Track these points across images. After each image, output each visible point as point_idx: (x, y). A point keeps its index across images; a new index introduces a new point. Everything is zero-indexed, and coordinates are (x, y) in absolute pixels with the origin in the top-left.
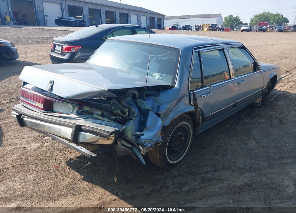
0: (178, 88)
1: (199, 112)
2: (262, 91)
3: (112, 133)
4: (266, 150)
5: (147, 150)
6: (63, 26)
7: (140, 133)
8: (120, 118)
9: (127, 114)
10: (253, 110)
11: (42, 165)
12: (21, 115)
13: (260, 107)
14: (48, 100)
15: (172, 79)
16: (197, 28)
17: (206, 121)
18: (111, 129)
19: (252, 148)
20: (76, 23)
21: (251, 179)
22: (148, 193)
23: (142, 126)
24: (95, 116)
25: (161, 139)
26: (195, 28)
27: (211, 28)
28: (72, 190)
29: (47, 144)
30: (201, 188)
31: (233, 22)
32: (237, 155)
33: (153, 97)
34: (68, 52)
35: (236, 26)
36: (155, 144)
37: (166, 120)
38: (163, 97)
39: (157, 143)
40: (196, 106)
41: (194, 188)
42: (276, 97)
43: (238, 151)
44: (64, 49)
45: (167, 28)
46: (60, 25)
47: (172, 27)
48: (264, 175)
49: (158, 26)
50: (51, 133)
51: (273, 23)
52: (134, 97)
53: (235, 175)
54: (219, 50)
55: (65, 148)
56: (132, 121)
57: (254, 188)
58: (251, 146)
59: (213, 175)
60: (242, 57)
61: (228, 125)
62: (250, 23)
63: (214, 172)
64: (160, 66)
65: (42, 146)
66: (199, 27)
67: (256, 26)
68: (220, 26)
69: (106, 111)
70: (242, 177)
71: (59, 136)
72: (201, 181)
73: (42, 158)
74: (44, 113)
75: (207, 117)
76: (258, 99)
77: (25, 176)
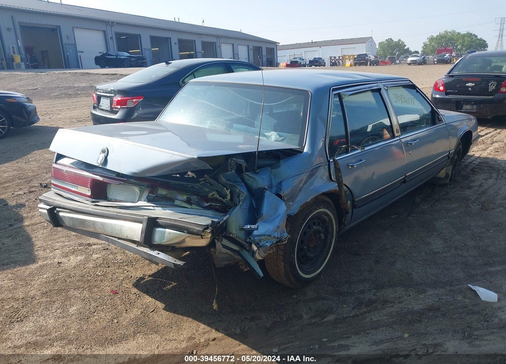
0: (310, 152)
1: (345, 192)
2: (449, 157)
3: (207, 227)
4: (460, 253)
5: (265, 252)
6: (109, 68)
7: (253, 226)
8: (218, 205)
9: (229, 197)
10: (435, 190)
11: (91, 289)
12: (54, 208)
13: (446, 184)
14: (99, 181)
15: (299, 139)
16: (333, 61)
17: (359, 207)
18: (205, 221)
19: (437, 250)
20: (130, 61)
21: (437, 299)
22: (268, 326)
23: (254, 215)
24: (177, 202)
25: (286, 233)
26: (331, 62)
27: (358, 60)
28: (142, 326)
29: (95, 256)
30: (356, 316)
31: (393, 50)
32: (413, 262)
33: (270, 168)
34: (121, 108)
35: (399, 56)
36: (277, 242)
37: (292, 205)
38: (286, 168)
39: (280, 240)
40: (339, 182)
41: (345, 316)
42: (473, 168)
43: (414, 256)
44: (115, 103)
45: (283, 64)
46: (103, 67)
47: (292, 62)
48: (460, 292)
49: (267, 61)
50: (106, 233)
51: (462, 49)
52: (239, 170)
53: (411, 295)
54: (373, 91)
55: (126, 262)
56: (238, 207)
57: (444, 313)
58: (434, 247)
59: (374, 294)
60: (410, 102)
61: (395, 216)
62: (422, 51)
63: (375, 291)
64: (276, 121)
65: (87, 260)
66: (337, 60)
67: (433, 56)
68: (372, 58)
69: (195, 195)
70: (422, 296)
71: (119, 238)
72: (355, 305)
73: (89, 278)
74: (93, 202)
75: (358, 201)
76: (442, 171)
77: (64, 308)
